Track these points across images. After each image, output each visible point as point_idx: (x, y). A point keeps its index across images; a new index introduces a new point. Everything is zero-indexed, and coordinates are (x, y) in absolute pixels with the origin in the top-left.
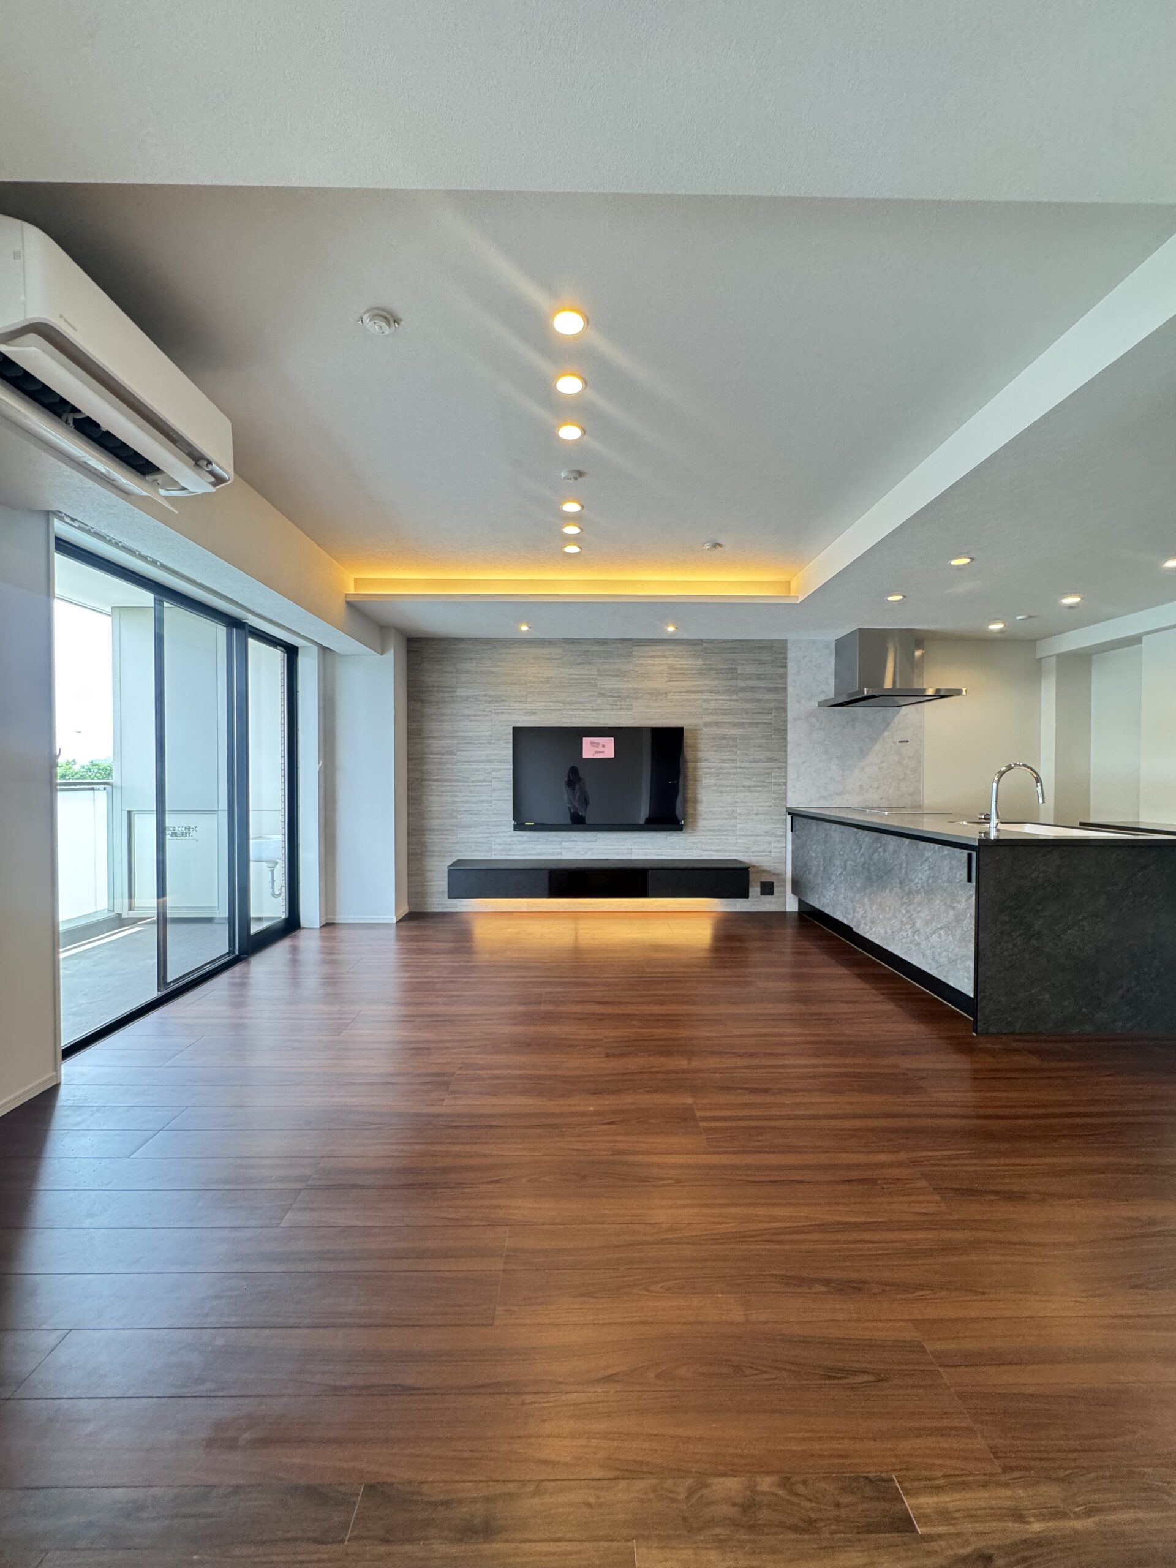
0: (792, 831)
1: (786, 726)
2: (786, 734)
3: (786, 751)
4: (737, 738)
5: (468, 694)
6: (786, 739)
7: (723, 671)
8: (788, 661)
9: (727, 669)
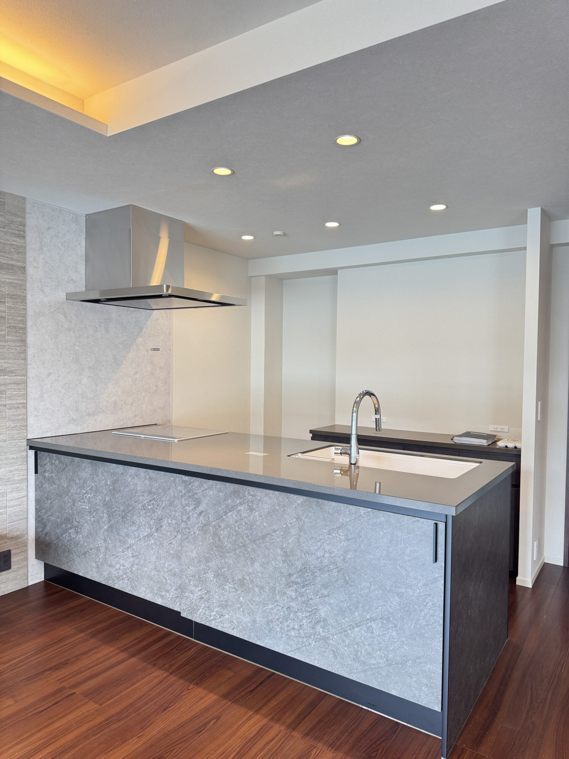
0: (36, 472)
1: (24, 322)
2: (25, 334)
3: (25, 359)
6: (24, 341)
8: (27, 228)
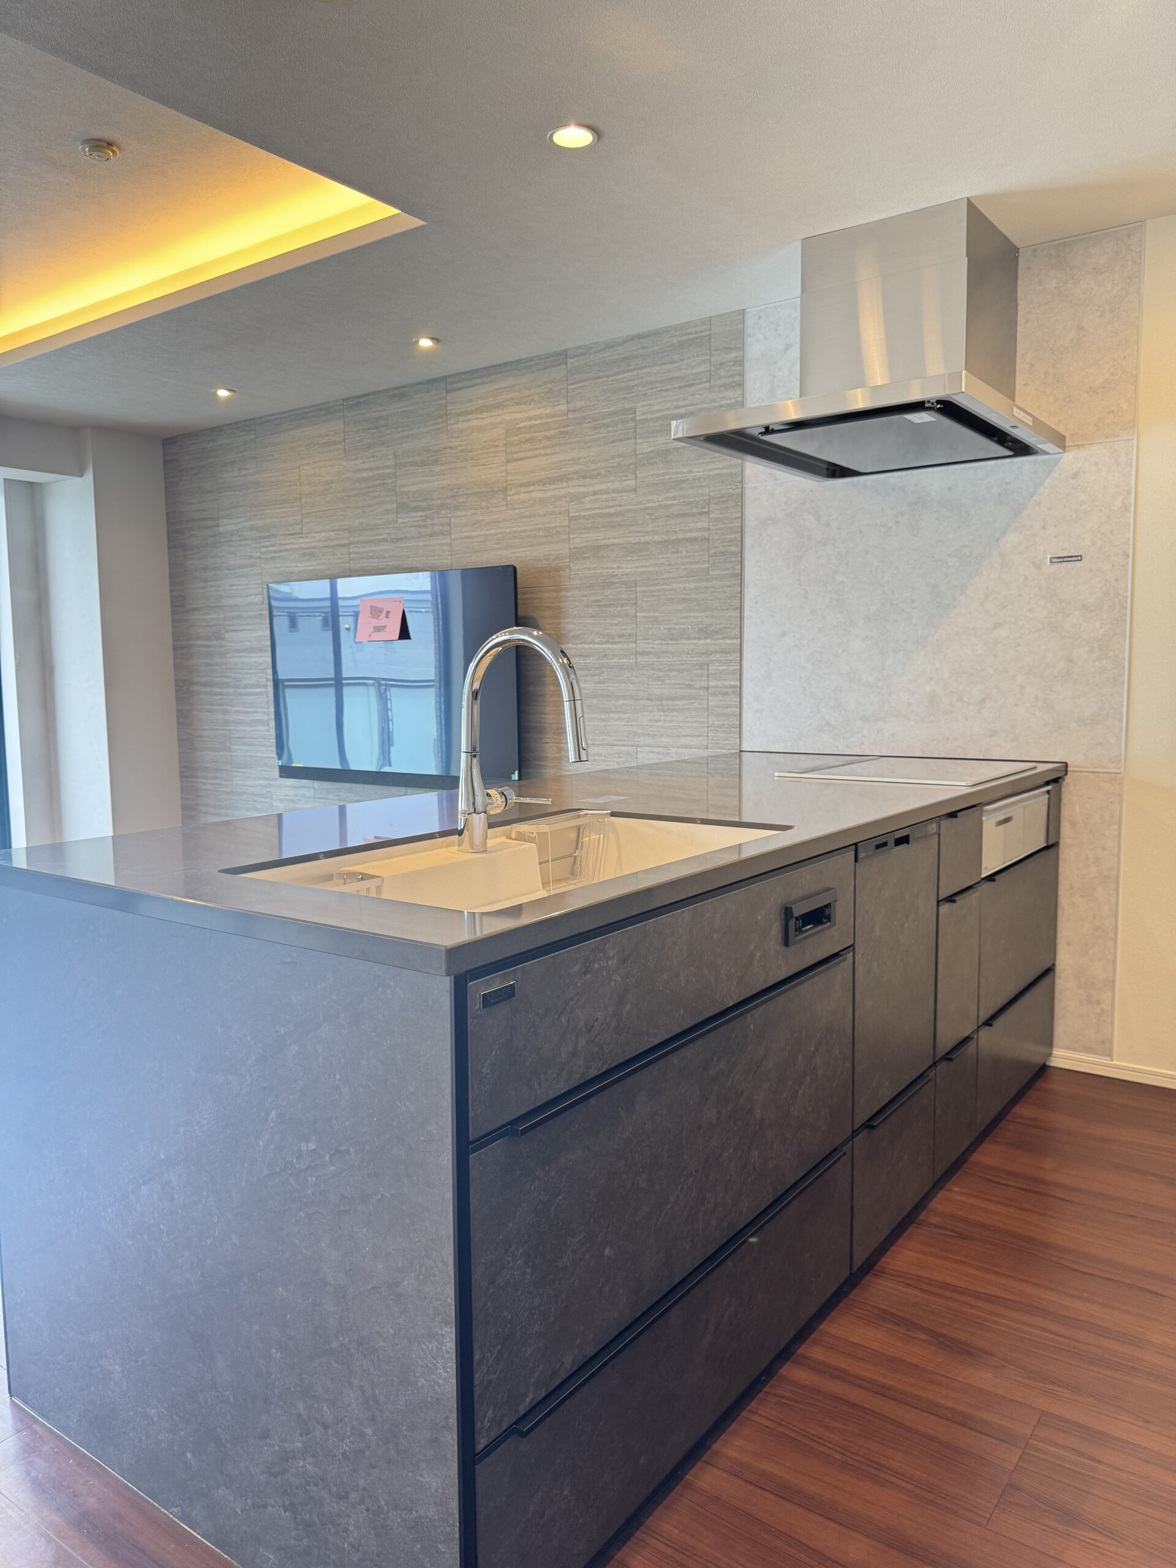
2: (743, 564)
3: (741, 609)
4: (635, 582)
5: (233, 527)
6: (740, 577)
7: (607, 421)
9: (616, 413)
